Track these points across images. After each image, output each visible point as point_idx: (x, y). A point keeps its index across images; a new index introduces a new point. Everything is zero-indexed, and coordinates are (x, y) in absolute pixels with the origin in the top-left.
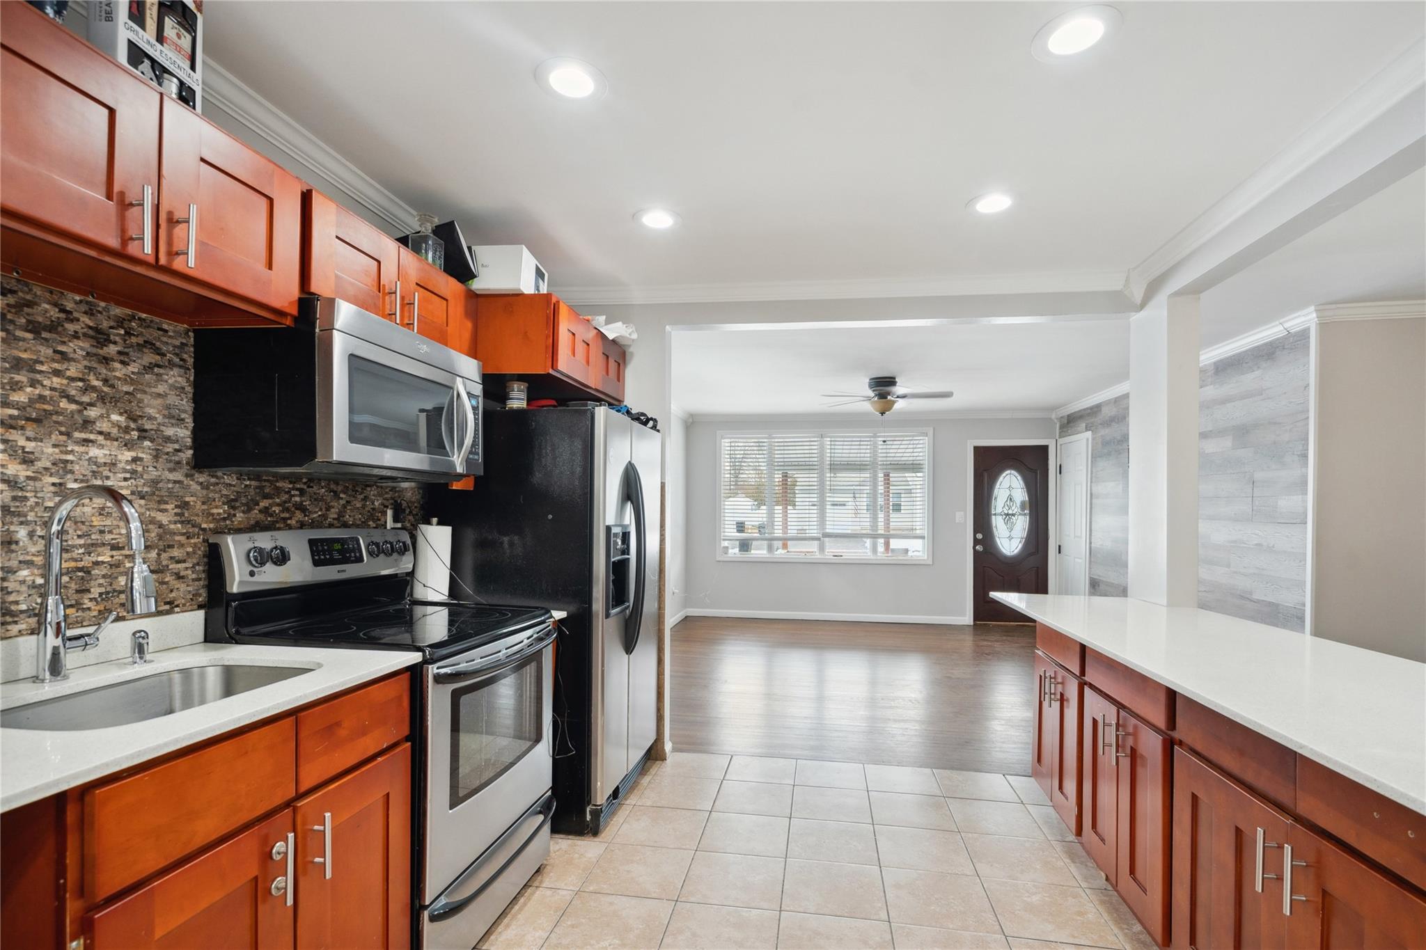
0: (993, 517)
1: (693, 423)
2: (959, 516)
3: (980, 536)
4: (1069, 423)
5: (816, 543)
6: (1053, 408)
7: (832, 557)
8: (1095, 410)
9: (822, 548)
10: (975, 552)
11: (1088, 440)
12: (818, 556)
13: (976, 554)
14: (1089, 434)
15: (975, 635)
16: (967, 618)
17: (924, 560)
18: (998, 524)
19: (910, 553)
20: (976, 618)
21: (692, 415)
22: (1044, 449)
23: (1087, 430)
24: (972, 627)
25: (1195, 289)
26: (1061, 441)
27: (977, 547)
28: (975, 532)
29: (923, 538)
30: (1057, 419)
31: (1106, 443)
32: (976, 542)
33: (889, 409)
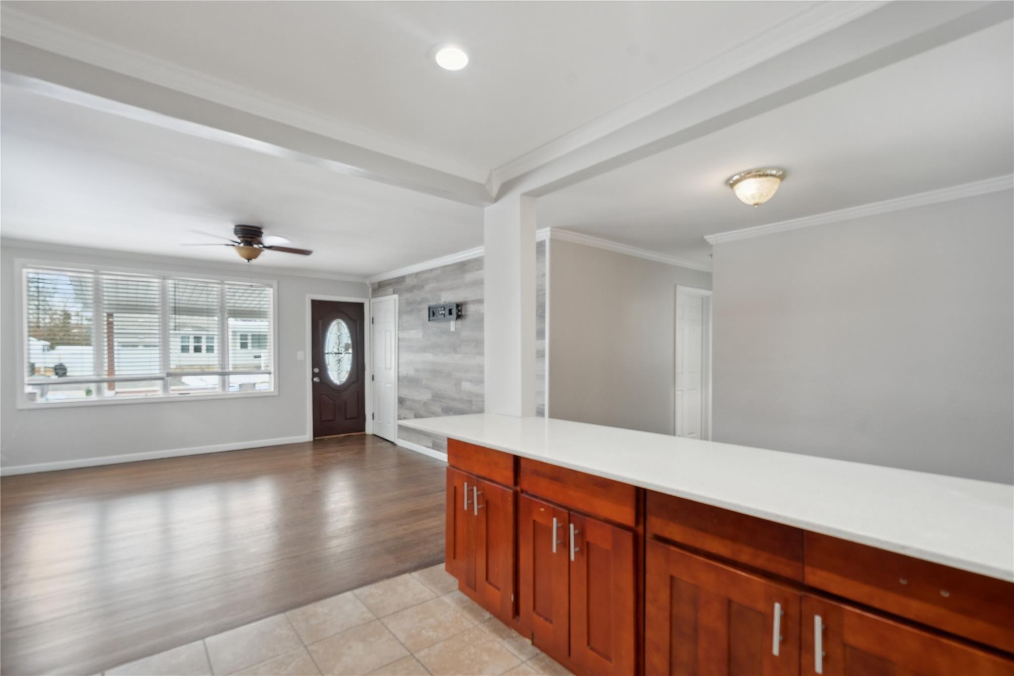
0: (327, 356)
2: (300, 355)
3: (316, 370)
4: (379, 288)
5: (159, 382)
6: (367, 276)
7: (178, 395)
8: (401, 280)
9: (165, 388)
10: (314, 383)
11: (395, 300)
12: (161, 395)
14: (396, 296)
15: (314, 449)
16: (307, 436)
17: (271, 392)
18: (330, 361)
19: (258, 387)
20: (316, 434)
22: (360, 307)
23: (394, 292)
24: (312, 444)
25: (536, 194)
26: (373, 300)
27: (315, 379)
28: (314, 366)
29: (270, 373)
30: (370, 284)
31: (409, 303)
32: (314, 375)
33: (255, 257)
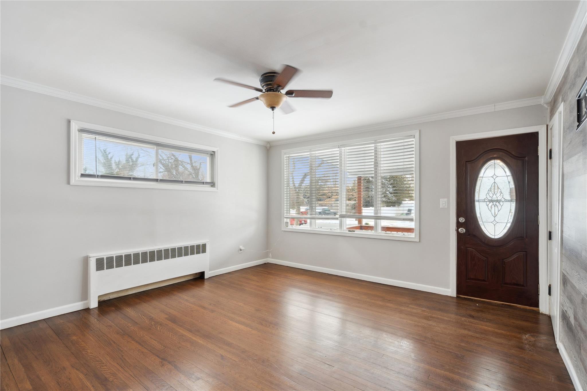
0: (477, 204)
1: (270, 147)
2: (443, 202)
3: (462, 220)
4: (554, 104)
7: (348, 232)
10: (459, 235)
12: (338, 231)
13: (460, 237)
16: (450, 290)
17: (413, 238)
18: (482, 209)
20: (459, 291)
21: (268, 142)
22: (534, 136)
23: (562, 101)
24: (455, 301)
26: (550, 124)
27: (459, 230)
28: (458, 216)
30: (547, 104)
32: (459, 225)
